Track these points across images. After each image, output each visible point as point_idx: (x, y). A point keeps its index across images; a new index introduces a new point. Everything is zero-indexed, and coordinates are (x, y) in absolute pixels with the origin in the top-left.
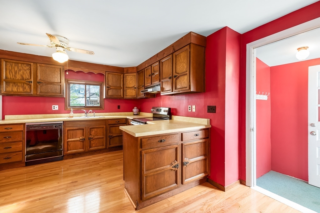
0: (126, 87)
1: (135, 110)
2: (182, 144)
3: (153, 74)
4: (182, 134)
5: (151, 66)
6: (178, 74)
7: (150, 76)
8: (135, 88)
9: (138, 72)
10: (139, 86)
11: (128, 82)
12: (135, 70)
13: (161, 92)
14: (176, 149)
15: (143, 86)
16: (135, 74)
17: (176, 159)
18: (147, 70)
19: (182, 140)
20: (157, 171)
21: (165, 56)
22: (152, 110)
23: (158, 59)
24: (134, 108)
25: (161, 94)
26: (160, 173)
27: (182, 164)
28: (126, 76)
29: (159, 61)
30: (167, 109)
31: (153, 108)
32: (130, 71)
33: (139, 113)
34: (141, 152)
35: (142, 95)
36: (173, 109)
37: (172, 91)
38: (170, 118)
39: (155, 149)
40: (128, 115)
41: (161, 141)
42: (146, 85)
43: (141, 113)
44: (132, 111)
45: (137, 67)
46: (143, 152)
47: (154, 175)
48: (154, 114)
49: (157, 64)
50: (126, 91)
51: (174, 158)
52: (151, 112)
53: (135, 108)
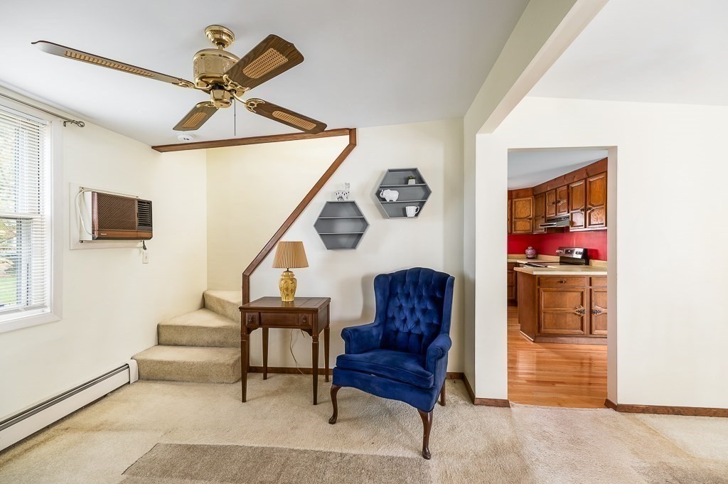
0: (516, 218)
1: (529, 251)
2: (591, 290)
3: (559, 202)
4: (590, 278)
5: (556, 190)
6: (593, 206)
7: (553, 203)
8: (530, 219)
9: (535, 196)
10: (536, 217)
11: (518, 210)
12: (530, 192)
13: (571, 228)
14: (582, 293)
15: (543, 217)
16: (529, 198)
17: (582, 304)
18: (549, 194)
19: (591, 285)
20: (556, 310)
21: (576, 180)
22: (558, 251)
23: (566, 183)
24: (527, 248)
25: (571, 231)
26: (560, 314)
27: (591, 312)
28: (515, 202)
29: (568, 186)
30: (581, 250)
31: (560, 249)
32: (522, 195)
33: (537, 257)
34: (539, 289)
35: (541, 229)
36: (592, 250)
37: (585, 227)
38: (587, 263)
39: (555, 289)
40: (518, 259)
41: (562, 282)
42: (547, 216)
43: (540, 256)
44: (525, 253)
45: (533, 189)
46: (541, 289)
47: (553, 313)
48: (561, 258)
49: (565, 188)
50: (515, 224)
51: (580, 303)
52: (557, 255)
53: (530, 248)
